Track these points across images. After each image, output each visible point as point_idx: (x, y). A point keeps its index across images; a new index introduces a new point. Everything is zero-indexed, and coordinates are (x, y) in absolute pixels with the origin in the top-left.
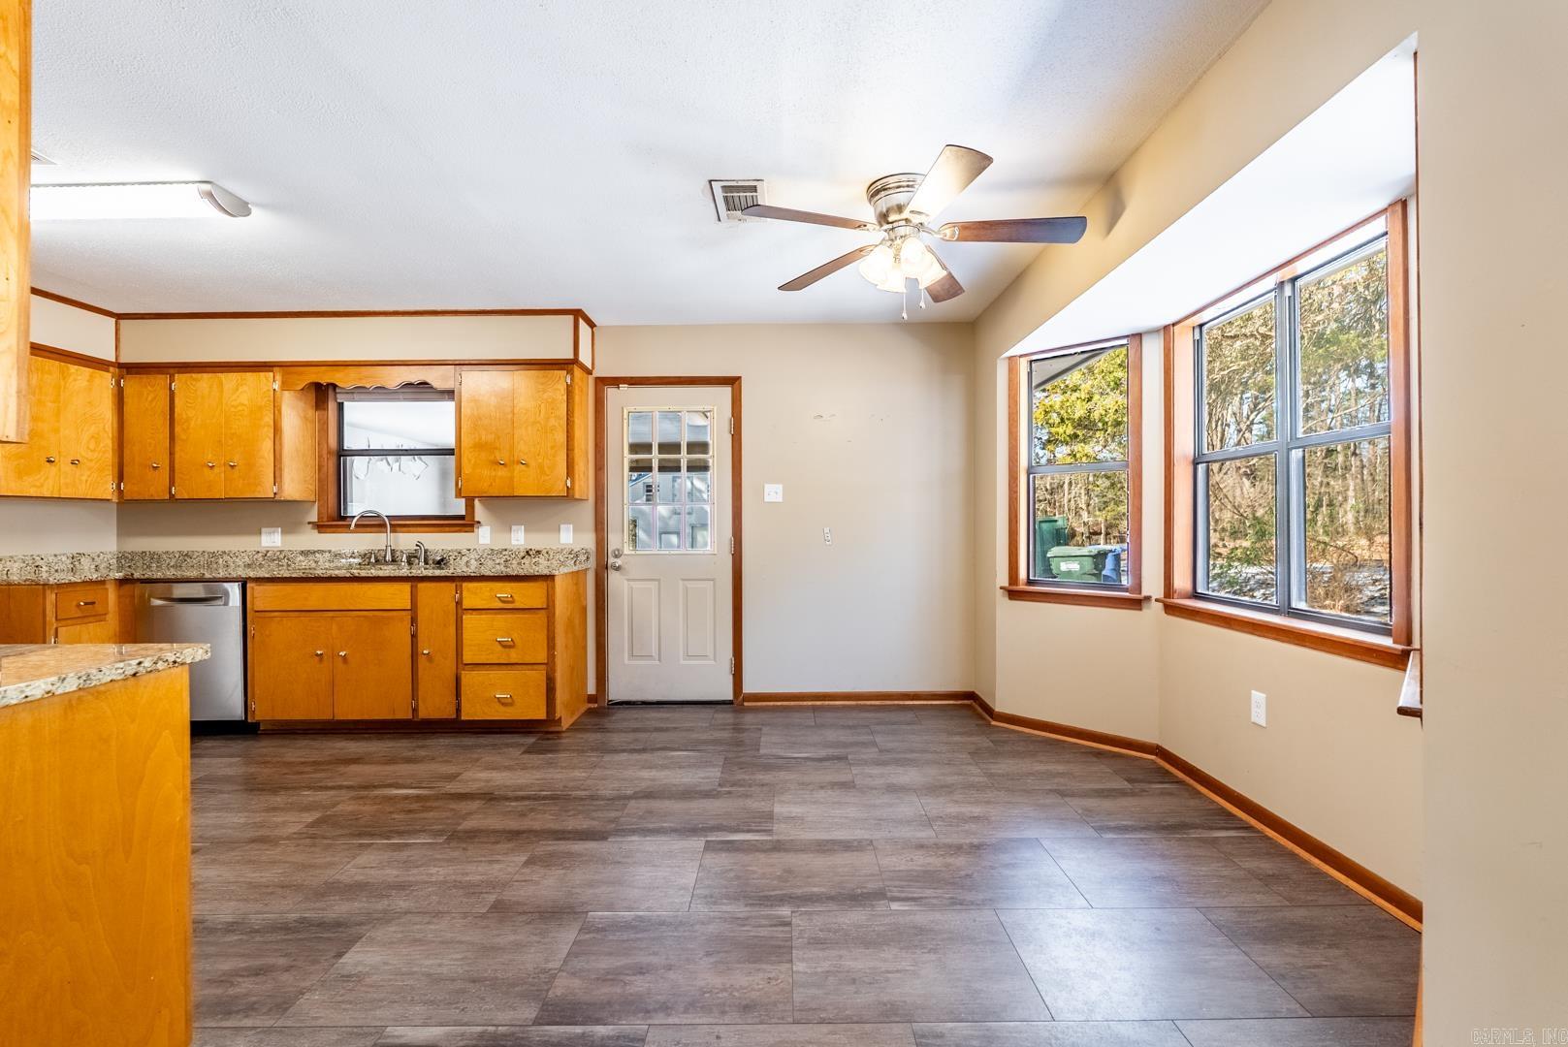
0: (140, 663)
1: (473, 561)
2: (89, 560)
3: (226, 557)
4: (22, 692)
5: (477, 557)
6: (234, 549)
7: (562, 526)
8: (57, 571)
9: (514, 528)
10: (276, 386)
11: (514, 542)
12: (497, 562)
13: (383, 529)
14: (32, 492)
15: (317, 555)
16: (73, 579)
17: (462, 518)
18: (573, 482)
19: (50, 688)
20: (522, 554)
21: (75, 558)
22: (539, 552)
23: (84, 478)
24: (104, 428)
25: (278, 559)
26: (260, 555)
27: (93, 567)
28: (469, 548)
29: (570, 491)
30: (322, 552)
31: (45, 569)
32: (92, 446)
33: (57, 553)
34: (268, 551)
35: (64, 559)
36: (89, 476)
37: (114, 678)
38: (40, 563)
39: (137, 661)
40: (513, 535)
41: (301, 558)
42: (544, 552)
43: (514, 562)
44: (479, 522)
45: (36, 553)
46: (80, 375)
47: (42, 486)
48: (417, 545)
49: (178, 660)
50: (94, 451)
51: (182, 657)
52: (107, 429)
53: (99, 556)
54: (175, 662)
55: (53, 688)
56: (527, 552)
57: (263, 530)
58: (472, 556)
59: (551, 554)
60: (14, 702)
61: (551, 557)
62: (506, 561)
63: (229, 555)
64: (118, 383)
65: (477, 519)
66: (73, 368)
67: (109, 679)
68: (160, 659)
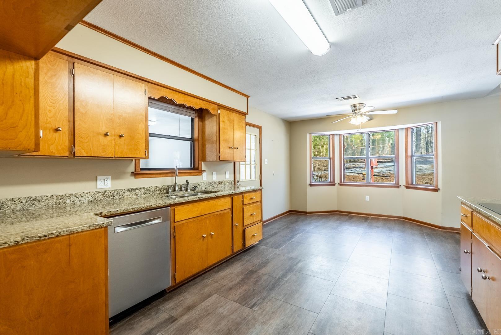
3: (73, 198)
6: (80, 192)
9: (214, 173)
11: (214, 179)
15: (137, 191)
22: (222, 182)
25: (113, 195)
26: (100, 194)
28: (202, 182)
30: (140, 188)
34: (106, 191)
40: (213, 176)
41: (128, 193)
44: (205, 171)
56: (219, 182)
57: (98, 177)
63: (75, 196)
65: (203, 169)
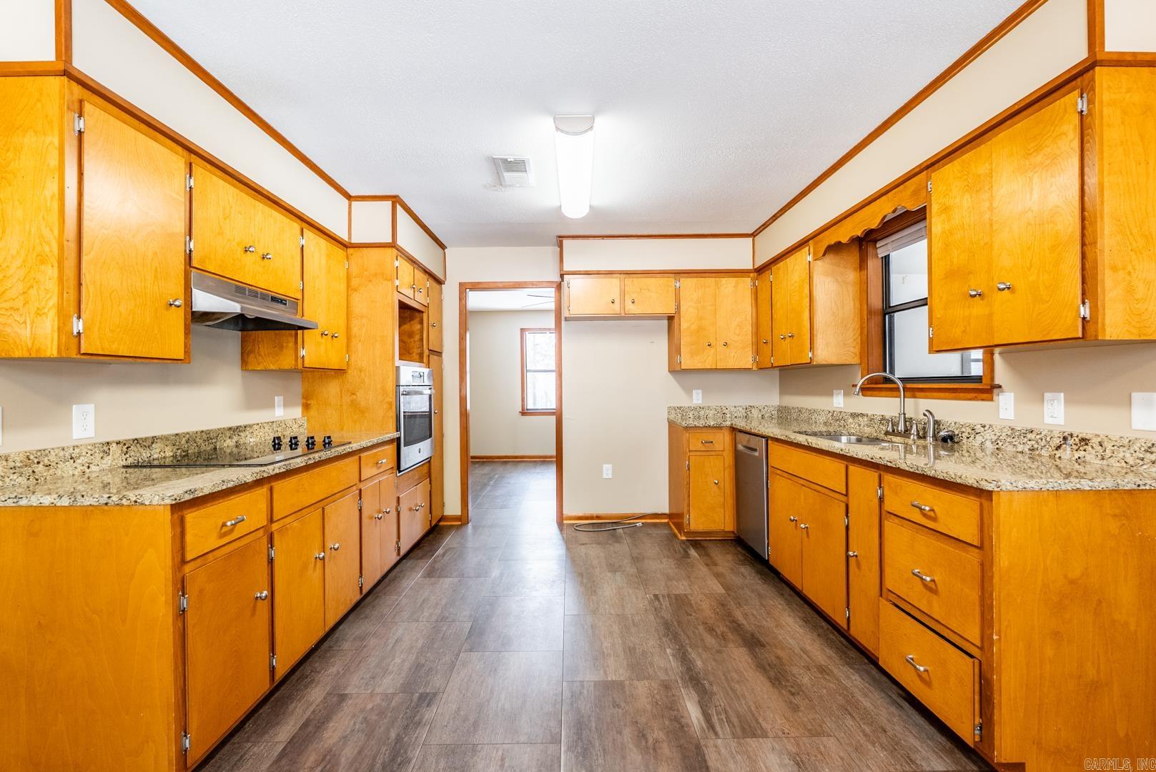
0: (109, 497)
1: (988, 444)
2: (757, 411)
3: (815, 415)
4: (38, 500)
5: (994, 438)
6: (819, 409)
7: (1135, 395)
8: (736, 417)
9: (1048, 395)
10: (810, 258)
11: (1048, 420)
12: (1020, 449)
13: (895, 393)
14: (700, 366)
15: (860, 418)
16: (697, 425)
17: (978, 379)
18: (1094, 309)
19: (53, 501)
20: (1057, 441)
21: (748, 409)
22: (1085, 441)
23: (732, 355)
24: (746, 317)
27: (760, 416)
28: (984, 423)
29: (1090, 328)
31: (728, 415)
32: (737, 332)
33: (736, 405)
35: (741, 409)
36: (736, 353)
37: (92, 503)
38: (726, 411)
39: (108, 495)
40: (1046, 406)
42: (1095, 441)
43: (1044, 452)
44: (1000, 387)
45: (723, 405)
46: (728, 283)
47: (705, 361)
48: (925, 415)
49: (138, 501)
50: (739, 335)
51: (142, 499)
52: (748, 318)
53: (764, 409)
54: (136, 502)
55: (55, 502)
56: (1065, 439)
57: (834, 391)
58: (987, 436)
59: (1109, 447)
60: (35, 504)
61: (1108, 453)
62: (1032, 450)
64: (754, 283)
65: (997, 382)
66: (724, 281)
67: (89, 503)
68: (124, 497)
